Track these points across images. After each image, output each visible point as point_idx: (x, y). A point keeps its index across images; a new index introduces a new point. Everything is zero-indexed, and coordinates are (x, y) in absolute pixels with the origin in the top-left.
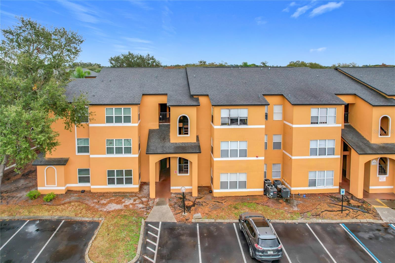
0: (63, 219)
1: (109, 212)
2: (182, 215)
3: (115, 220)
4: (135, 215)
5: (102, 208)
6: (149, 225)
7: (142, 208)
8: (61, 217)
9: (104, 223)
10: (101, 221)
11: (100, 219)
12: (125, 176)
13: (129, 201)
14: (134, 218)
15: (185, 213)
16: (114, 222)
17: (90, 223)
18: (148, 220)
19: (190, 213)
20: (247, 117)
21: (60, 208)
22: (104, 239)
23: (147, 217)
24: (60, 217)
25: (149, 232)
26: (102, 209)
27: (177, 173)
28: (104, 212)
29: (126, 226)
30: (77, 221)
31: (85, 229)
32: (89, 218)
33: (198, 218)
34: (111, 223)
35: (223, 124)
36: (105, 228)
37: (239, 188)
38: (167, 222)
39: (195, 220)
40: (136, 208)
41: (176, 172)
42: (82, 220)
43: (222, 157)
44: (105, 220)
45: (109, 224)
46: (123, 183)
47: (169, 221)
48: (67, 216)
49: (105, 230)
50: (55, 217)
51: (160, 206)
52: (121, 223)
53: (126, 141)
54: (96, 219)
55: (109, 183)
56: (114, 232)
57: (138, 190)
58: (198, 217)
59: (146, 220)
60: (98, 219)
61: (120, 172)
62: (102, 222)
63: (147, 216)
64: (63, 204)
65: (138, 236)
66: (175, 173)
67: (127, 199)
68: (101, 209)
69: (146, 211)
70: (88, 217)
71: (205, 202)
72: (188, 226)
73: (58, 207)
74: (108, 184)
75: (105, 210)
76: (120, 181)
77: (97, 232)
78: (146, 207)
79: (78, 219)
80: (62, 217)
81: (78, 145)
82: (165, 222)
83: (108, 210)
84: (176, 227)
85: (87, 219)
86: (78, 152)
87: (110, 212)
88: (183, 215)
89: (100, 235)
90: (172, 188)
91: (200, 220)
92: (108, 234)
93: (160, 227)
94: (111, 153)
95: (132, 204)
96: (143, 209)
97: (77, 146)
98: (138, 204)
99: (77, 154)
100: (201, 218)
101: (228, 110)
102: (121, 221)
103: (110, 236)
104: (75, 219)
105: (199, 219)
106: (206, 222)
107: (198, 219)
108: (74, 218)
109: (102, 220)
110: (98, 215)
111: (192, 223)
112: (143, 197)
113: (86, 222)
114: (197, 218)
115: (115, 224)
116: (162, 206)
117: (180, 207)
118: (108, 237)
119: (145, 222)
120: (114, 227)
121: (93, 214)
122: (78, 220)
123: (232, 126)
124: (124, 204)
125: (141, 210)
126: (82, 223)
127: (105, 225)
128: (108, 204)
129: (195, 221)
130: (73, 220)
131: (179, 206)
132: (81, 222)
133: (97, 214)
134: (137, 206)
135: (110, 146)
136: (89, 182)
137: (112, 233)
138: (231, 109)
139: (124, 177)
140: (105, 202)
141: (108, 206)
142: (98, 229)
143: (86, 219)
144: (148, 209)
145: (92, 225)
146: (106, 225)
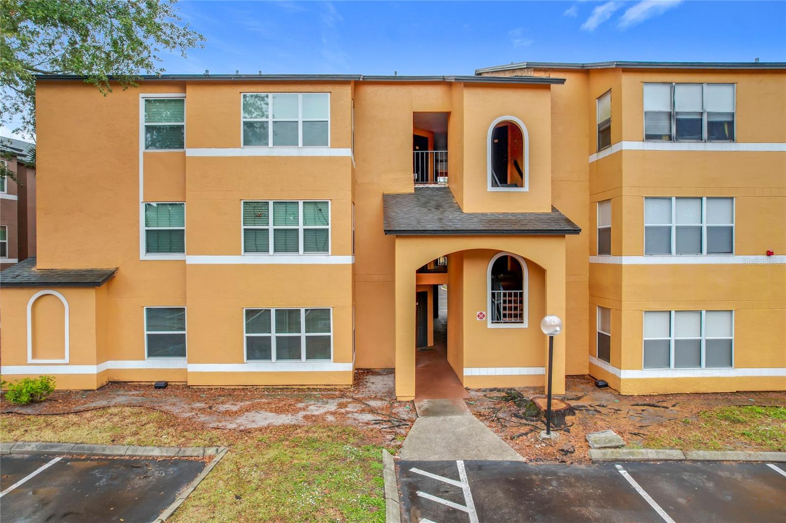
0: (59, 454)
1: (247, 432)
2: (537, 440)
3: (271, 453)
4: (352, 440)
5: (220, 422)
6: (414, 470)
7: (375, 424)
8: (52, 447)
9: (221, 463)
10: (211, 458)
11: (211, 451)
12: (306, 332)
13: (320, 407)
14: (348, 447)
15: (548, 433)
16: (267, 457)
17: (165, 463)
18: (406, 455)
19: (568, 431)
20: (733, 115)
21: (60, 421)
22: (217, 514)
23: (400, 447)
24: (47, 445)
25: (421, 494)
26: (220, 425)
27: (484, 319)
28: (226, 431)
29: (318, 470)
30: (116, 458)
31: (139, 482)
32: (164, 449)
33: (613, 444)
34: (253, 461)
35: (649, 137)
36: (225, 477)
37: (707, 365)
38: (486, 461)
39: (604, 451)
40: (349, 422)
41: (482, 316)
42: (135, 456)
43: (649, 251)
44: (229, 453)
45: (243, 464)
46: (299, 358)
47: (492, 458)
48: (77, 443)
49: (227, 482)
50: (25, 446)
51: (442, 418)
52: (296, 461)
53: (311, 209)
54: (192, 451)
55: (251, 356)
56: (265, 489)
57: (350, 381)
58: (610, 441)
59: (396, 457)
60: (202, 451)
61: (288, 318)
62: (217, 459)
63: (399, 443)
64: (76, 413)
65: (379, 504)
66: (478, 319)
67: (312, 402)
68: (218, 423)
69: (389, 430)
70: (159, 446)
71: (604, 407)
72: (579, 472)
73: (52, 419)
74: (248, 358)
75: (233, 426)
76: (289, 350)
77: (191, 489)
78: (389, 421)
79: (121, 451)
80: (57, 446)
81: (147, 225)
82: (481, 461)
83: (242, 428)
84: (534, 477)
85: (156, 452)
86: (148, 251)
87: (249, 432)
88: (544, 439)
89: (200, 499)
90: (467, 372)
91: (624, 453)
92: (238, 497)
93: (463, 475)
94: (257, 251)
95: (333, 413)
96: (377, 426)
97: (143, 229)
98: (356, 412)
99: (143, 255)
100: (623, 446)
101: (666, 90)
102: (297, 455)
103: (245, 504)
104: (107, 452)
105: (616, 447)
106: (649, 460)
107: (613, 450)
108: (104, 449)
109: (218, 454)
110: (201, 439)
111: (594, 462)
112: (370, 398)
113: (153, 460)
114: (607, 445)
115: (270, 463)
116: (449, 417)
117: (521, 418)
118: (239, 507)
119: (397, 462)
120: (266, 474)
121: (184, 437)
122: (121, 456)
123: (682, 144)
124: (301, 414)
125: (371, 427)
126: (133, 465)
127: (228, 466)
128: (246, 413)
129: (604, 454)
130: (98, 455)
131: (516, 416)
132: (129, 460)
133: (201, 437)
134: (355, 417)
135: (255, 225)
136: (182, 353)
137: (258, 494)
138: (677, 83)
139: (303, 335)
140: (235, 408)
141: (244, 417)
142: (195, 483)
143: (153, 450)
144: (398, 426)
145: (171, 470)
146: (232, 467)
